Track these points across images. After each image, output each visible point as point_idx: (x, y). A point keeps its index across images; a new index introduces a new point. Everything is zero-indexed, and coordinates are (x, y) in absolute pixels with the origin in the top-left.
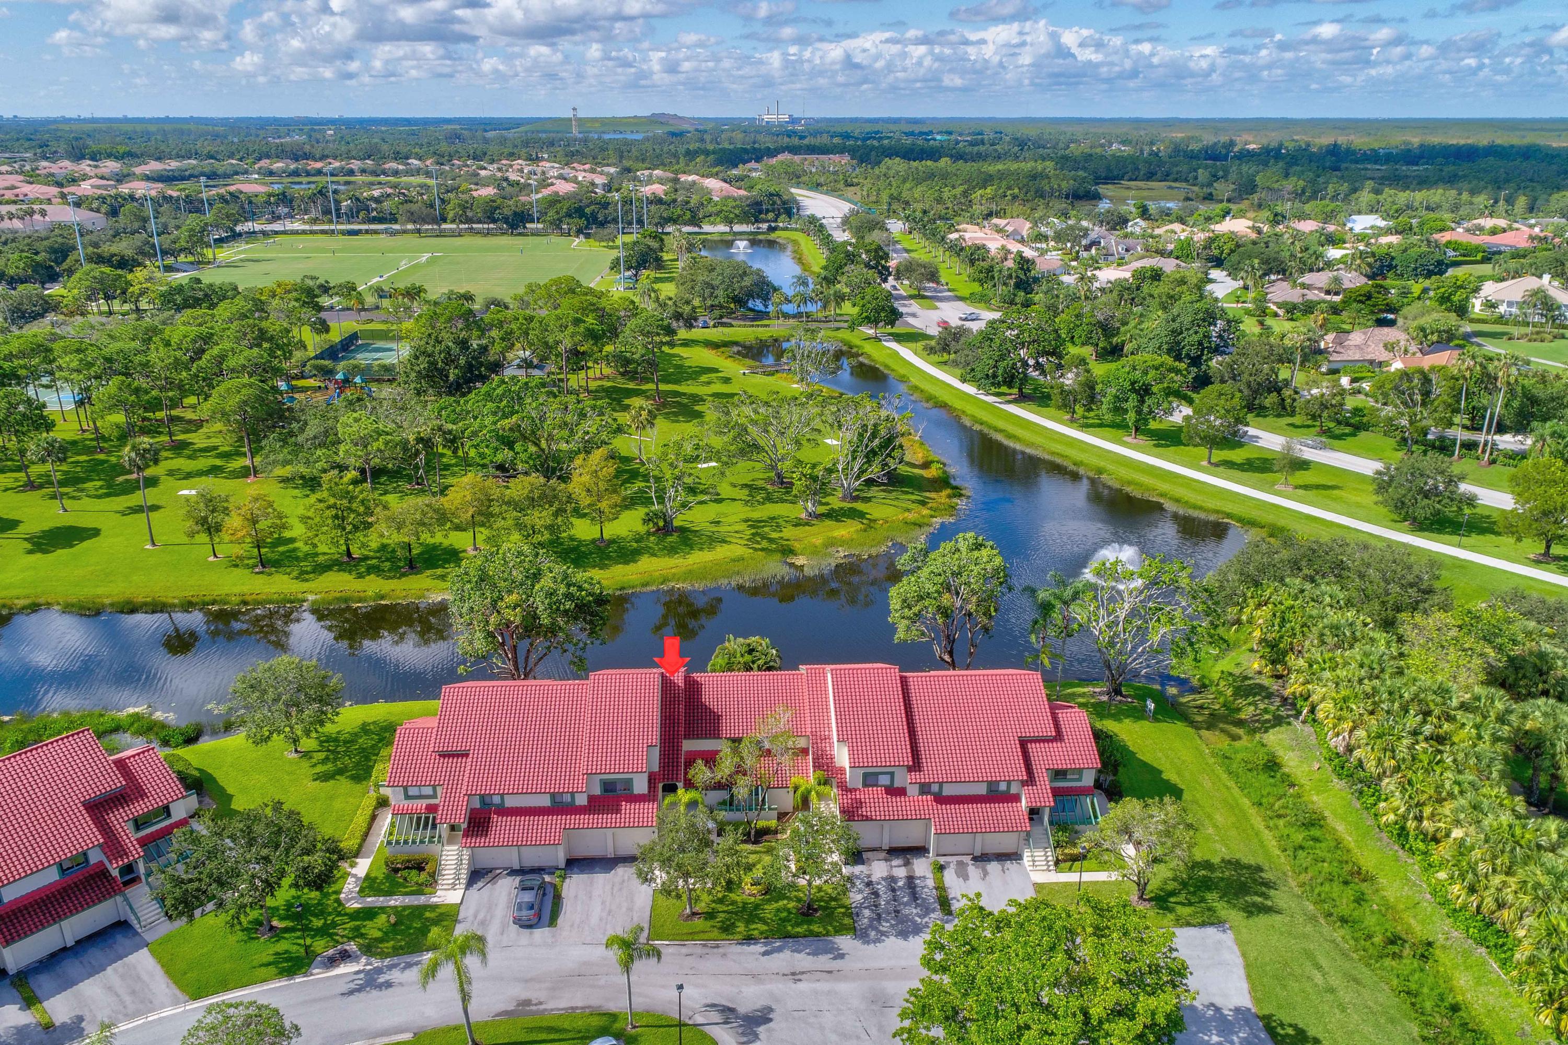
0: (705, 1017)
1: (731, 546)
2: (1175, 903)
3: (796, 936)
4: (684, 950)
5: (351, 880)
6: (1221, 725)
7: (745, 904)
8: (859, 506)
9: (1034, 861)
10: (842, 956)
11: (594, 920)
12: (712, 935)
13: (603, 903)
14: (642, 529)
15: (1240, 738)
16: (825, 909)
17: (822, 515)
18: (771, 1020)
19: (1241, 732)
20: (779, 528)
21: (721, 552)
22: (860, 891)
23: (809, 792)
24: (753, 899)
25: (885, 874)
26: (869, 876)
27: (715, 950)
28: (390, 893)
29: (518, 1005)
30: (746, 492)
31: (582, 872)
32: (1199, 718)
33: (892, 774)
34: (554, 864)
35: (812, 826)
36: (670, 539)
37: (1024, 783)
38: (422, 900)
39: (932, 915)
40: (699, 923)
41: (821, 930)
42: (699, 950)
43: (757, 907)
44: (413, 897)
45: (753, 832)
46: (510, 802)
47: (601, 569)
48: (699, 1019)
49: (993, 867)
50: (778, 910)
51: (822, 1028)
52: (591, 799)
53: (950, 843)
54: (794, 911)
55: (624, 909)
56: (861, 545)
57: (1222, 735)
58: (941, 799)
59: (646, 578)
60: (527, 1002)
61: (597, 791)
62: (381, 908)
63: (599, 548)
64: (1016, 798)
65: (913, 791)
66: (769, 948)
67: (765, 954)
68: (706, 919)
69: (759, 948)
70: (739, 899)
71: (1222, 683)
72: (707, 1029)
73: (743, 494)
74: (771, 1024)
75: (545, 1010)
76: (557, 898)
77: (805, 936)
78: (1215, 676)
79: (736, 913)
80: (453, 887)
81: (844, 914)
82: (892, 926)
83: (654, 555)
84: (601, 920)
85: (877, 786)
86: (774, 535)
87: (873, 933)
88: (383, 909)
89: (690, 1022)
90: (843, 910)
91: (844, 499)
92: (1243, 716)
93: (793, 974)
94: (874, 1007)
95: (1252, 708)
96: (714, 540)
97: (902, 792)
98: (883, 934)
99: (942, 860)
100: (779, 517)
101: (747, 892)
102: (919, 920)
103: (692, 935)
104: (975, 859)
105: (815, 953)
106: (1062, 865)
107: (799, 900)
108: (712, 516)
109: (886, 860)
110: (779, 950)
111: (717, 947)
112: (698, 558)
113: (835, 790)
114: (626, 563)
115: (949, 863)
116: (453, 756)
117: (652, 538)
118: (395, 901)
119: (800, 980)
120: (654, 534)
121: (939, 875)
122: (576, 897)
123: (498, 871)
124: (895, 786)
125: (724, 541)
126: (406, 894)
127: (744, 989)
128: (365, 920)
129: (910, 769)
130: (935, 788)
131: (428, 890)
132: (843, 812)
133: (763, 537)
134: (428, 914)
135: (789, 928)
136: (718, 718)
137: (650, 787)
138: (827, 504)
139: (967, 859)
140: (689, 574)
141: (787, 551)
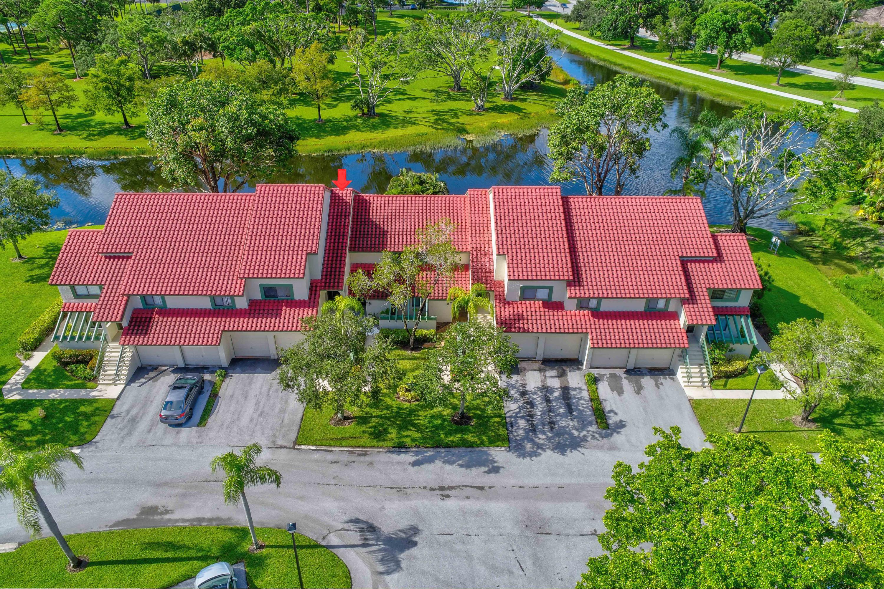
0: (341, 537)
1: (418, 127)
2: (840, 425)
3: (448, 446)
4: (330, 457)
5: (21, 371)
6: (836, 261)
7: (399, 408)
8: (517, 104)
9: (689, 377)
10: (496, 470)
11: (245, 421)
12: (360, 442)
13: (258, 403)
14: (352, 113)
15: (855, 272)
16: (479, 417)
17: (489, 109)
18: (415, 544)
19: (855, 267)
20: (456, 116)
21: (411, 130)
22: (516, 401)
23: (467, 303)
24: (407, 405)
25: (539, 385)
26: (524, 386)
27: (362, 458)
28: (51, 386)
29: (142, 513)
30: (433, 94)
31: (243, 372)
32: (814, 255)
33: (551, 289)
34: (218, 364)
35: (469, 336)
36: (372, 120)
37: (684, 301)
38: (82, 394)
39: (590, 428)
40: (350, 428)
41: (475, 439)
42: (345, 458)
43: (412, 412)
44: (73, 391)
45: (412, 340)
46: (172, 303)
47: (317, 138)
48: (334, 540)
49: (647, 381)
50: (433, 417)
51: (469, 558)
52: (253, 303)
53: (605, 356)
54: (449, 418)
55: (277, 411)
56: (517, 128)
57: (838, 269)
58: (598, 314)
59: (350, 144)
60: (152, 510)
61: (258, 296)
62: (37, 400)
63: (318, 125)
64: (675, 316)
65: (570, 305)
66: (420, 457)
67: (415, 464)
68: (358, 424)
69: (410, 457)
70: (394, 404)
71: (828, 228)
72: (340, 552)
73: (432, 95)
74: (414, 551)
75: (170, 520)
76: (214, 396)
77: (457, 446)
78: (821, 224)
79: (388, 419)
80: (114, 383)
81: (499, 423)
82: (548, 438)
83: (360, 130)
84: (251, 420)
85: (534, 299)
86: (453, 121)
87: (529, 446)
88: (41, 402)
89: (324, 543)
90: (497, 419)
91: (506, 99)
92: (852, 254)
93: (442, 489)
94: (528, 533)
95: (861, 248)
96: (406, 122)
97: (559, 306)
98: (540, 447)
99: (595, 372)
100: (457, 109)
101: (402, 397)
102: (576, 433)
103: (341, 440)
104: (628, 372)
105: (468, 466)
106: (716, 382)
107: (454, 407)
108: (406, 108)
109: (540, 370)
110: (430, 460)
111: (365, 454)
112: (392, 133)
113: (493, 302)
114: (338, 135)
115: (603, 375)
116: (119, 258)
117: (359, 120)
118: (55, 395)
119: (448, 496)
120: (360, 117)
121: (593, 387)
122: (232, 396)
123: (164, 368)
124: (553, 300)
125: (414, 123)
126: (68, 387)
127: (387, 505)
128: (19, 411)
129: (569, 284)
130: (593, 304)
131: (90, 384)
132: (500, 322)
133: (444, 121)
134: (82, 408)
135: (443, 436)
136: (385, 233)
137: (311, 294)
138: (494, 102)
139: (620, 372)
140: (383, 143)
141: (462, 130)
